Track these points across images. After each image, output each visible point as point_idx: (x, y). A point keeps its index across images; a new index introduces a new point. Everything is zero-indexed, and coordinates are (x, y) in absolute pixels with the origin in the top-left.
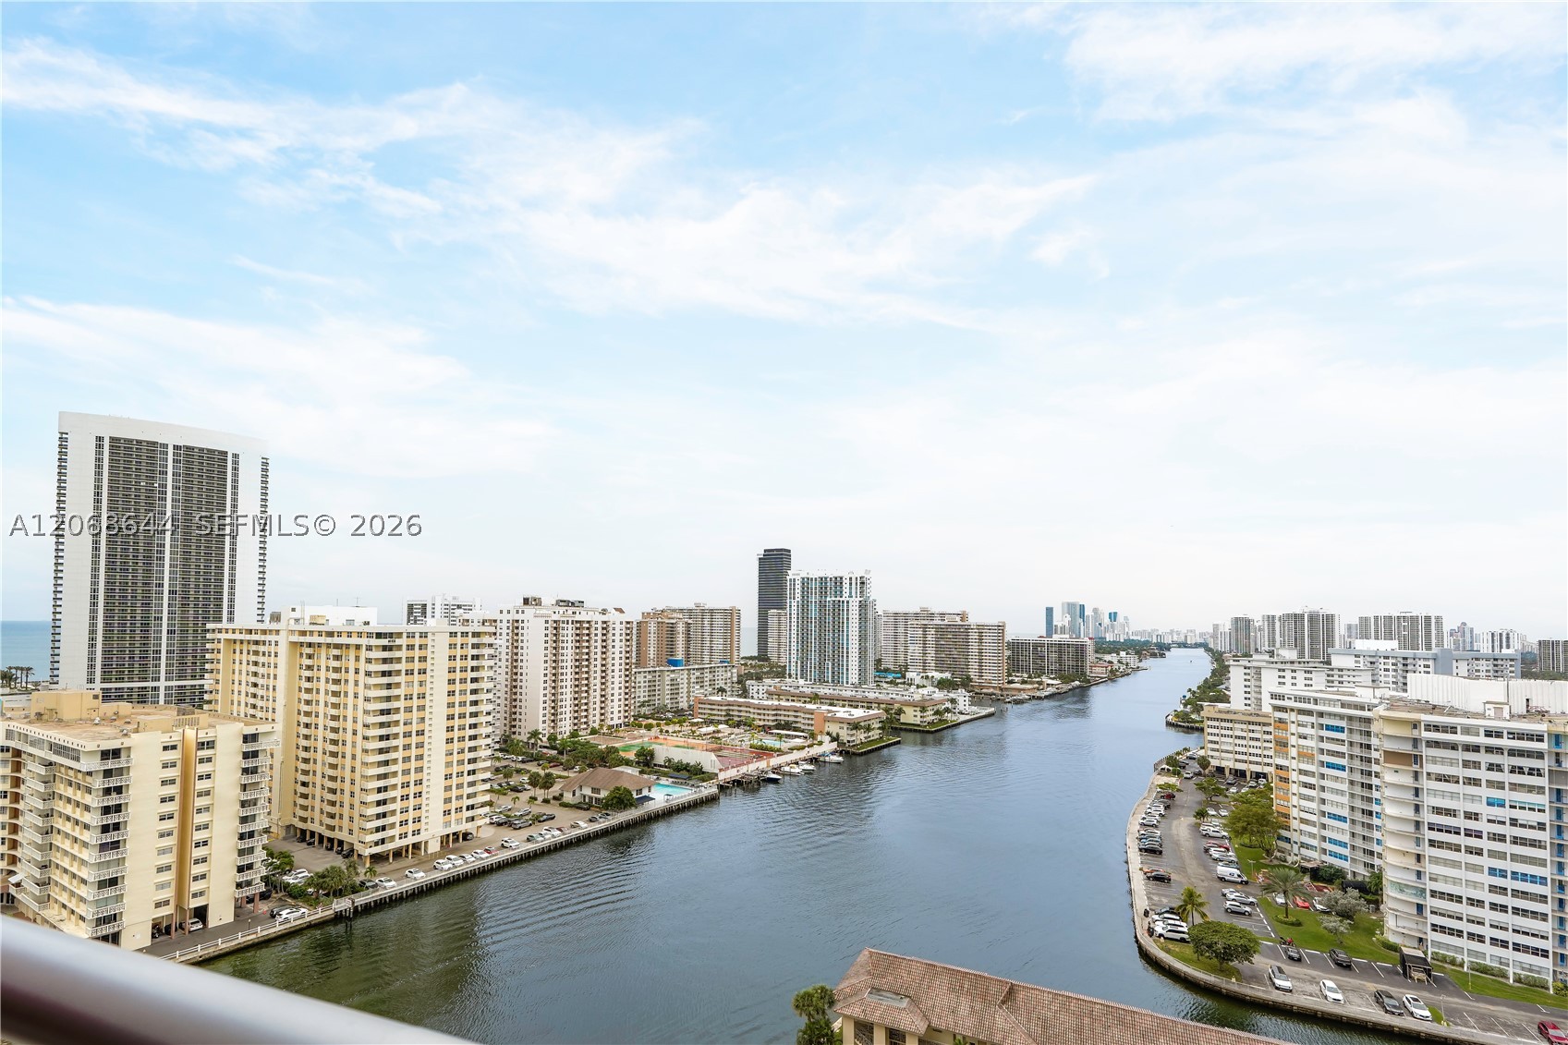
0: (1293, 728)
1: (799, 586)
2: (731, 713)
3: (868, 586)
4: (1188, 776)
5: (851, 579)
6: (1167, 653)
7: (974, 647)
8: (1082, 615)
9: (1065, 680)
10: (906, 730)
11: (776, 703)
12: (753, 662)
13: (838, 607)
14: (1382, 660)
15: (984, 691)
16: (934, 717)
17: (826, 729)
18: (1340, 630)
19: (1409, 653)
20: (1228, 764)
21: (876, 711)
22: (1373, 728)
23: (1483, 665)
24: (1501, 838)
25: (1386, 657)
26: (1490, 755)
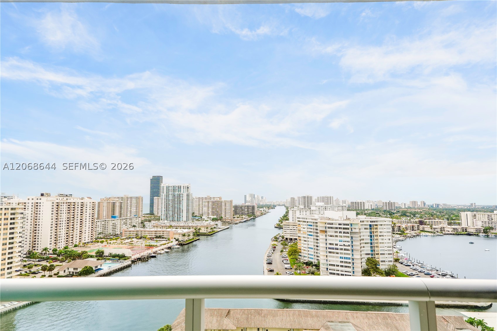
0: (302, 226)
1: (165, 189)
2: (138, 234)
3: (190, 189)
4: (279, 241)
5: (184, 186)
6: (275, 207)
7: (223, 207)
8: (254, 197)
9: (249, 216)
10: (202, 235)
11: (156, 229)
12: (148, 216)
13: (179, 196)
14: (321, 208)
15: (226, 221)
16: (211, 230)
17: (174, 237)
18: (313, 200)
19: (326, 206)
20: (289, 237)
21: (192, 230)
22: (318, 225)
23: (340, 208)
24: (342, 249)
25: (322, 207)
26: (339, 229)
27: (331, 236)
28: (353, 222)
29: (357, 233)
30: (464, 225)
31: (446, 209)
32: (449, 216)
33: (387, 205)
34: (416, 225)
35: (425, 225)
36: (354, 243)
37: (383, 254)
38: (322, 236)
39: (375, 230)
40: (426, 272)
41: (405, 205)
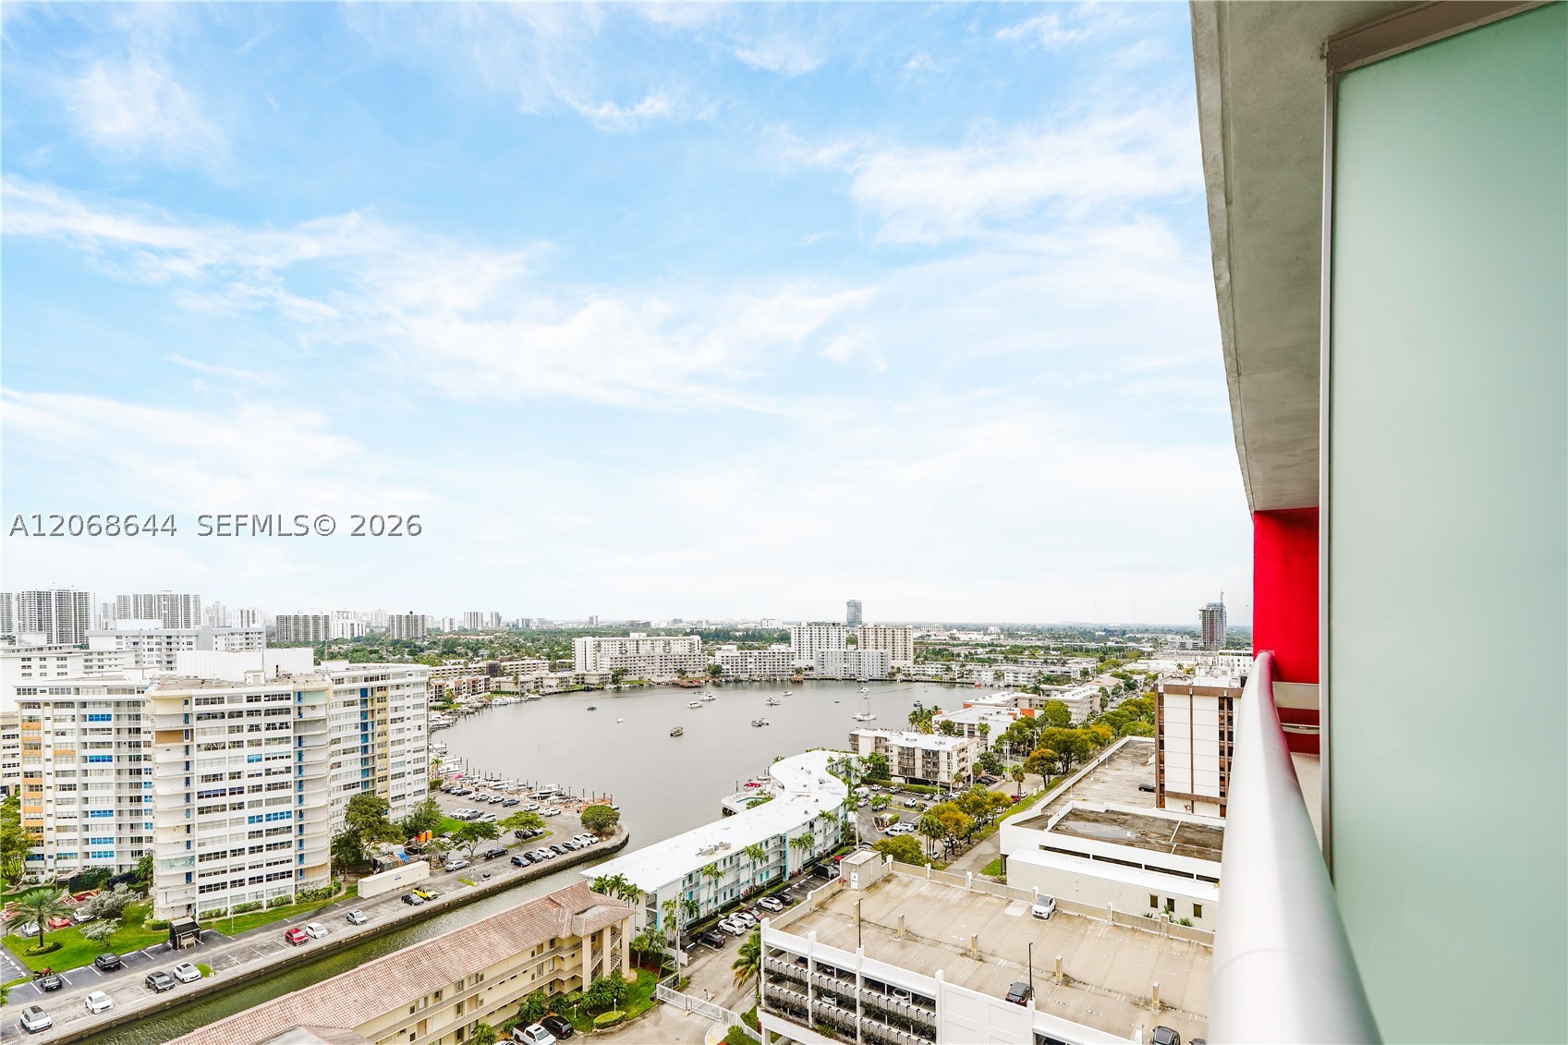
0: (47, 725)
14: (146, 640)
18: (94, 611)
19: (172, 631)
22: (142, 711)
23: (238, 639)
24: (258, 788)
25: (149, 637)
26: (251, 718)
27: (211, 747)
28: (309, 687)
29: (319, 720)
30: (579, 670)
31: (545, 632)
32: (551, 648)
33: (404, 623)
34: (482, 678)
35: (502, 675)
36: (307, 758)
37: (402, 775)
38: (164, 757)
39: (378, 706)
40: (507, 798)
41: (451, 624)
